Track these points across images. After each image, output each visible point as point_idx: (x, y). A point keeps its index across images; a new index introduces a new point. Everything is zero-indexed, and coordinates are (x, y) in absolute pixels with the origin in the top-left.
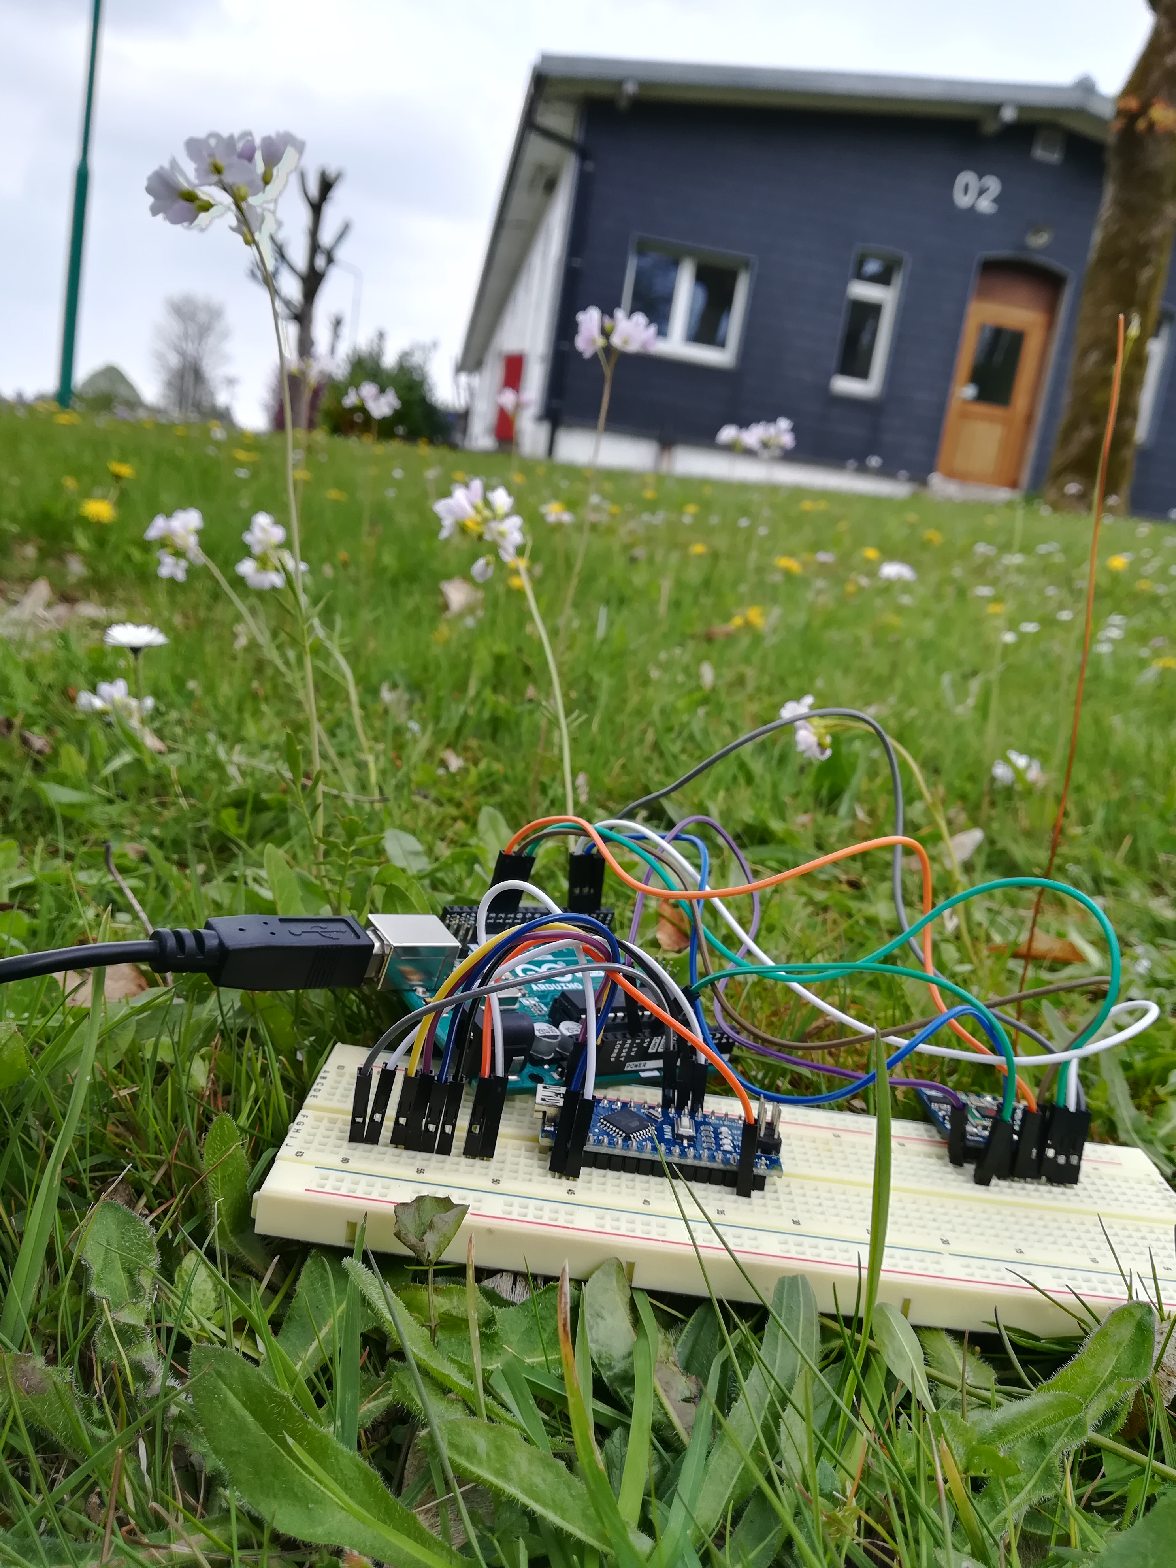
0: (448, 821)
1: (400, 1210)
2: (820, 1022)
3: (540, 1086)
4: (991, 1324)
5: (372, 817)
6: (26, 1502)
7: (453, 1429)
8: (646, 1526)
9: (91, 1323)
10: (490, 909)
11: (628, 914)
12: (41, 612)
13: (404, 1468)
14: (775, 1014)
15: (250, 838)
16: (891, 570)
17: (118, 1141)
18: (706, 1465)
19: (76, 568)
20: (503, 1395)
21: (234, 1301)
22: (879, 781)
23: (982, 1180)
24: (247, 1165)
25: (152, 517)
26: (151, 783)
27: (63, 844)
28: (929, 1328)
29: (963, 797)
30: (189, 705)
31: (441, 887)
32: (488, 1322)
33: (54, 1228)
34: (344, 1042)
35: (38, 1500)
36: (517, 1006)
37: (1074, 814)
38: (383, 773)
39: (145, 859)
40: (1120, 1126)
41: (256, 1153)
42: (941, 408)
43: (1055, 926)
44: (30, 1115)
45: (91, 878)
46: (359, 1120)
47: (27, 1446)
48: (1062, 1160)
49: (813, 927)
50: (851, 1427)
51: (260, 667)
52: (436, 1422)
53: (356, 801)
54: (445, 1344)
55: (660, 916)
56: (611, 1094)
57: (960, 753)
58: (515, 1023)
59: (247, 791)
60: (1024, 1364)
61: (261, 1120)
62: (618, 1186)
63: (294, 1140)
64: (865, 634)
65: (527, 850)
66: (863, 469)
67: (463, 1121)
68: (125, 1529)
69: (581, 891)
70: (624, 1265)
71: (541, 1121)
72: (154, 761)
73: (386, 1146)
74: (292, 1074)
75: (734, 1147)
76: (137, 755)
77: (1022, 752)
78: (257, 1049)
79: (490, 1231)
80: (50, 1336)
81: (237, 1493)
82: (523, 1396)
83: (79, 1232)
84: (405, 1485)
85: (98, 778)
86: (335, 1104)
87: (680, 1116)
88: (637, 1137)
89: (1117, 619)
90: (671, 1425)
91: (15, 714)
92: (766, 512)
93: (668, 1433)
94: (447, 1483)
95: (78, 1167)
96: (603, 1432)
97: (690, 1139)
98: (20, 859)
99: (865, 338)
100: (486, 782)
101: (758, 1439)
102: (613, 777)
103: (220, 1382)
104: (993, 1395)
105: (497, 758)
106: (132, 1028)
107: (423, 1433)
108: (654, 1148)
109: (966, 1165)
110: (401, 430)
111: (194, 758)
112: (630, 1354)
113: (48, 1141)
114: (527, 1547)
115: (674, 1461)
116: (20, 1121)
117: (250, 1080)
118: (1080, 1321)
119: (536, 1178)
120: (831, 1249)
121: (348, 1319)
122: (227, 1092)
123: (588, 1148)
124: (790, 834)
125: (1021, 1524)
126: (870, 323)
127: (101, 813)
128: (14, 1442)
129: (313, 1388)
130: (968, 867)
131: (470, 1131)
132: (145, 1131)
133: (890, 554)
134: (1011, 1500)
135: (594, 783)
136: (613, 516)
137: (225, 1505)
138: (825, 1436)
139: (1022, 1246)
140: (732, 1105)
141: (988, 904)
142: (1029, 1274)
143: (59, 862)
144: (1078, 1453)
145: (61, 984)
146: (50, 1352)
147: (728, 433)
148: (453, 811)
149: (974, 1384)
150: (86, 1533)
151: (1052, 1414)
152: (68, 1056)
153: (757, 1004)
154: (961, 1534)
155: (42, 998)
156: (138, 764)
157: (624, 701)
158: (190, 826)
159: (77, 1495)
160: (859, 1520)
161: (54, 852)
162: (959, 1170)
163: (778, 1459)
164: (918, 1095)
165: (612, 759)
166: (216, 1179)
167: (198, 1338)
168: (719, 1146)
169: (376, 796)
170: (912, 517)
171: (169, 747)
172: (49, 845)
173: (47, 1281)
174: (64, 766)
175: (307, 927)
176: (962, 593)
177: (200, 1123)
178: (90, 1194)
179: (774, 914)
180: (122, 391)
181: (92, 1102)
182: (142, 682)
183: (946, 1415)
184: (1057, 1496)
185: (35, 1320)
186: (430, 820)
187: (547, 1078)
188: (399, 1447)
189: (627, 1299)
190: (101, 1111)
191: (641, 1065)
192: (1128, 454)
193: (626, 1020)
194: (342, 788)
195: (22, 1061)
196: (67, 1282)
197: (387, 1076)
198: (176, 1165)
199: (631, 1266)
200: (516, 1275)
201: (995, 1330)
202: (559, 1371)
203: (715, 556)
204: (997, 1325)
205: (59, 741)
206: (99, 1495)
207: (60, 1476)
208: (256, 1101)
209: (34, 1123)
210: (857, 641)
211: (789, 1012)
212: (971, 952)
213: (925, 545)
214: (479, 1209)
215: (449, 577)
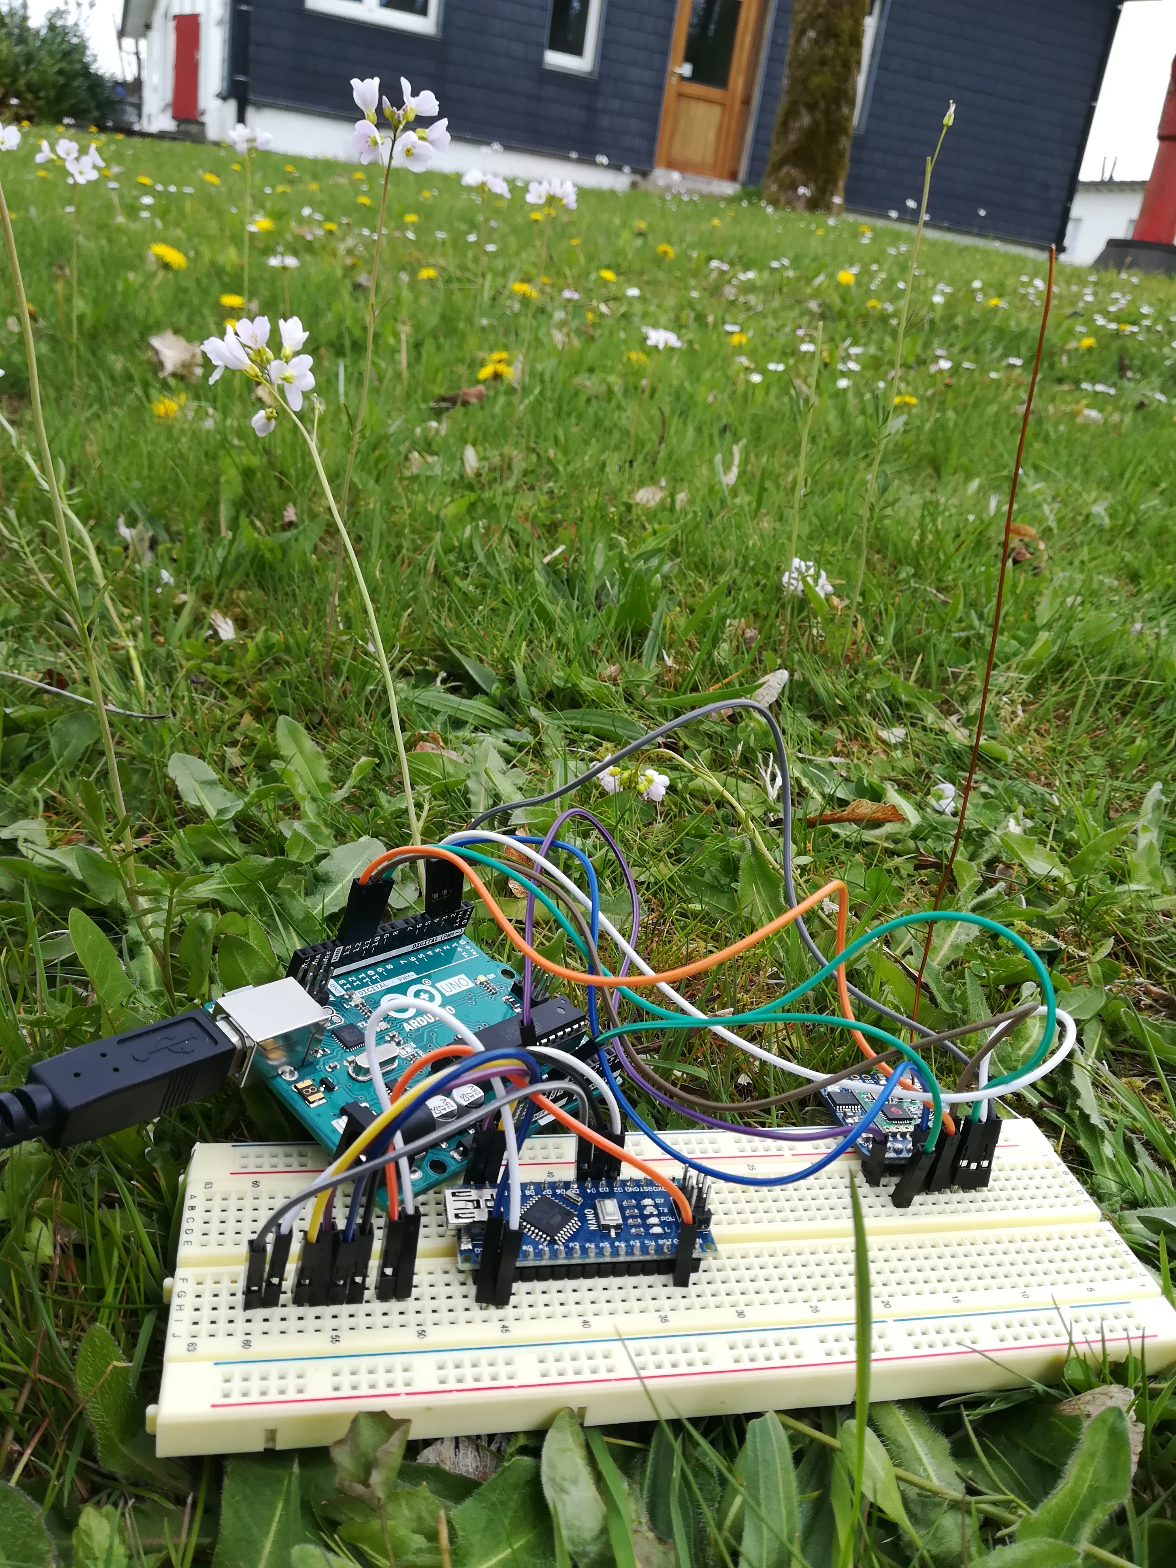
3: (448, 1192)
23: (902, 1201)
34: (204, 1140)
42: (658, 88)
46: (254, 1289)
48: (974, 1166)
62: (551, 1304)
63: (180, 1324)
65: (384, 876)
70: (576, 1411)
71: (455, 1239)
73: (289, 1306)
79: (429, 1409)
86: (214, 1249)
87: (599, 1193)
88: (562, 1238)
92: (493, 223)
97: (618, 1227)
105: (274, 623)
108: (583, 1248)
109: (884, 1184)
112: (604, 1531)
131: (383, 1274)
133: (625, 273)
136: (329, 232)
139: (954, 1289)
142: (969, 1329)
162: (877, 1189)
170: (640, 221)
175: (152, 1042)
187: (448, 1162)
189: (581, 1442)
192: (845, 141)
199: (582, 1411)
200: (460, 1441)
203: (447, 281)
208: (121, 1276)
210: (610, 390)
214: (411, 1383)
215: (157, 328)
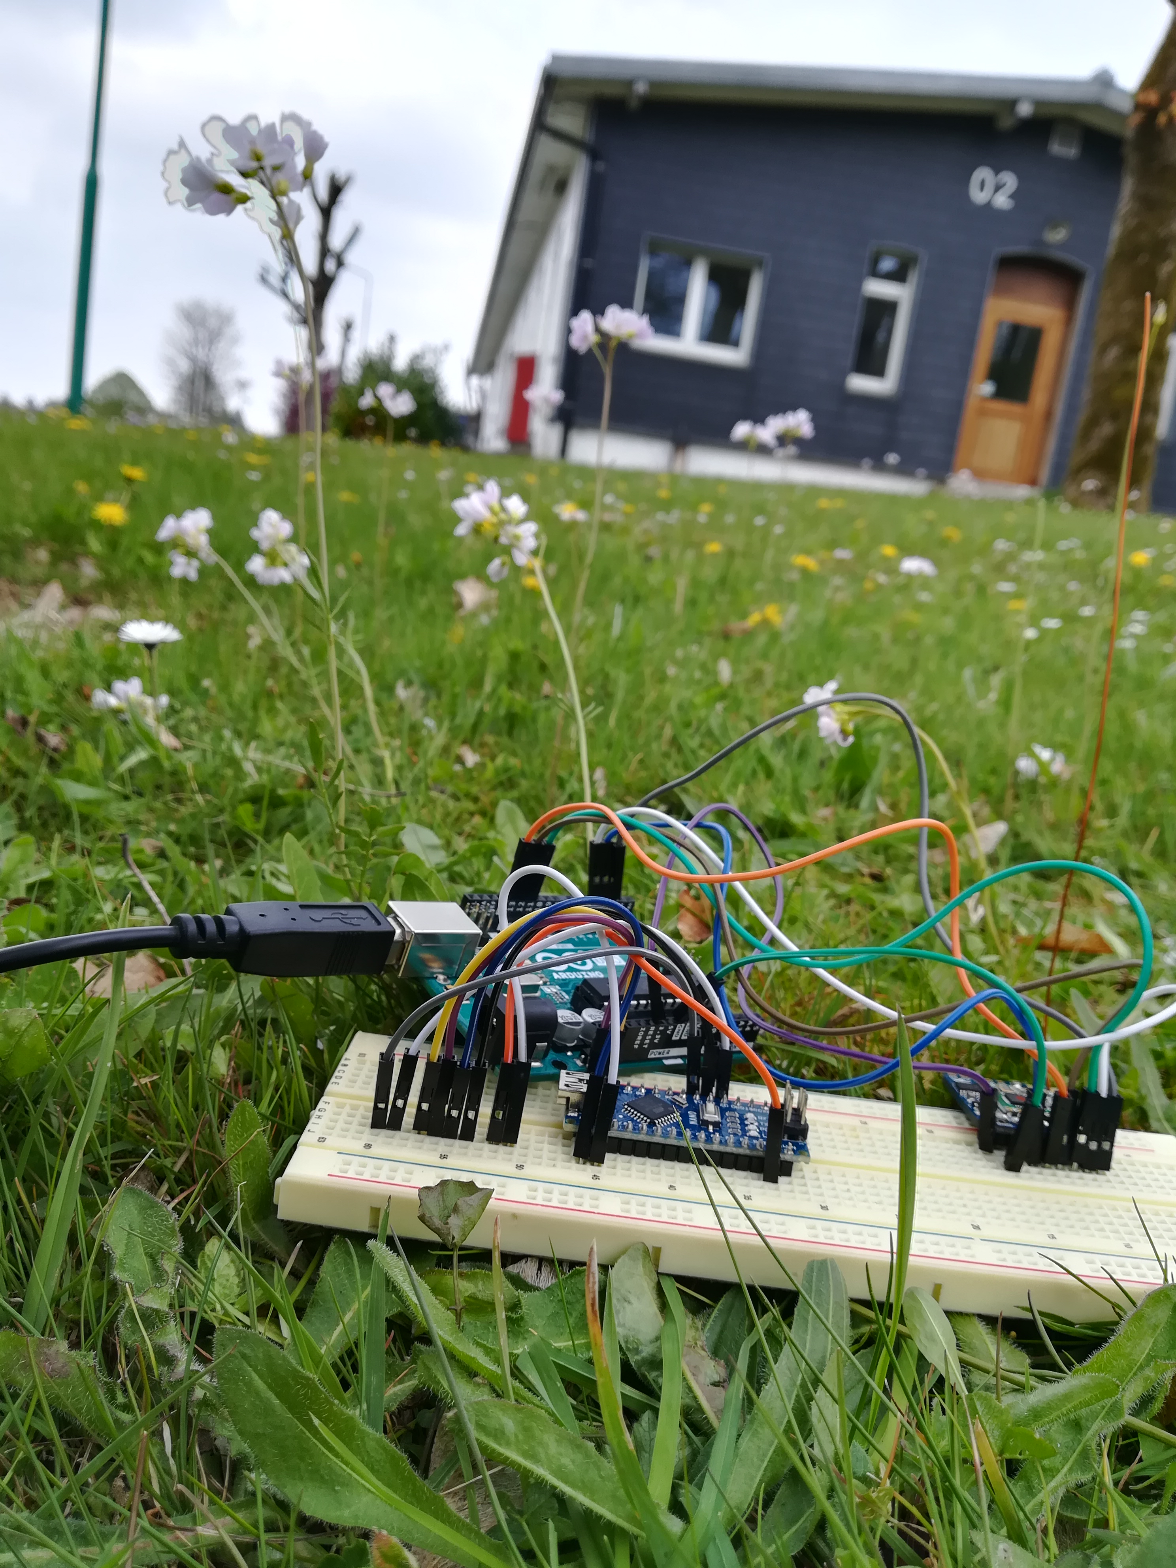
0: (466, 816)
1: (424, 1194)
2: (844, 1010)
3: (563, 1072)
4: (1024, 1309)
5: (390, 811)
6: (52, 1485)
7: (480, 1409)
8: (677, 1508)
9: (114, 1309)
10: (510, 899)
11: (649, 906)
12: (54, 615)
13: (430, 1452)
14: (799, 1003)
15: (267, 834)
16: (912, 565)
17: (139, 1128)
18: (737, 1448)
19: (89, 571)
20: (530, 1377)
21: (257, 1283)
22: (901, 774)
23: (1013, 1166)
24: (268, 1152)
25: (162, 519)
26: (167, 780)
27: (79, 839)
28: (960, 1314)
29: (986, 791)
30: (204, 704)
31: (458, 880)
32: (514, 1307)
33: (76, 1215)
34: (365, 1030)
35: (63, 1483)
36: (538, 994)
37: (1099, 806)
38: (399, 768)
39: (162, 854)
40: (1151, 1114)
41: (277, 1141)
42: (958, 406)
43: (1081, 918)
44: (50, 1101)
45: (108, 873)
46: (381, 1106)
47: (51, 1429)
48: (1093, 1146)
49: (836, 919)
50: (884, 1410)
51: (274, 665)
52: (463, 1404)
53: (372, 795)
54: (470, 1328)
55: (680, 906)
56: (635, 1081)
57: (982, 747)
58: (538, 1009)
59: (263, 786)
60: (1058, 1351)
61: (282, 1108)
62: (643, 1171)
63: (316, 1125)
64: (884, 631)
65: (546, 839)
66: (879, 467)
67: (486, 1109)
68: (150, 1512)
69: (601, 879)
70: (651, 1250)
71: (564, 1108)
72: (169, 757)
73: (409, 1132)
74: (313, 1063)
75: (760, 1133)
76: (152, 752)
77: (1045, 745)
78: (278, 1038)
79: (515, 1216)
80: (72, 1321)
81: (263, 1476)
82: (550, 1377)
83: (101, 1217)
84: (431, 1468)
85: (114, 775)
86: (356, 1091)
87: (704, 1102)
88: (661, 1124)
89: (1139, 615)
90: (700, 1409)
91: (30, 712)
92: (783, 511)
93: (697, 1417)
94: (475, 1467)
95: (99, 1154)
96: (631, 1415)
97: (716, 1124)
98: (36, 856)
99: (880, 337)
100: (504, 777)
101: (789, 1422)
102: (631, 771)
103: (245, 1364)
104: (1027, 1380)
105: (514, 754)
106: (152, 1016)
107: (450, 1414)
108: (680, 1134)
109: (996, 1152)
110: (413, 432)
111: (209, 755)
112: (658, 1339)
113: (69, 1129)
114: (557, 1529)
115: (703, 1444)
116: (41, 1108)
117: (270, 1068)
118: (1115, 1306)
119: (559, 1163)
120: (860, 1234)
121: (372, 1306)
122: (247, 1081)
123: (612, 1133)
124: (811, 827)
125: (1057, 1509)
126: (885, 322)
127: (118, 810)
128: (38, 1425)
129: (338, 1373)
130: (993, 860)
131: (493, 1116)
132: (166, 1118)
133: (908, 551)
134: (1047, 1484)
135: (611, 777)
136: (627, 515)
137: (250, 1488)
138: (857, 1418)
139: (1053, 1231)
140: (756, 1093)
141: (1012, 896)
142: (1061, 1259)
143: (75, 858)
144: (1115, 1436)
145: (81, 975)
146: (73, 1337)
147: (742, 430)
148: (470, 806)
149: (1008, 1368)
150: (111, 1516)
151: (1088, 1396)
152: (88, 1044)
153: (780, 994)
154: (996, 1518)
155: (61, 987)
156: (154, 762)
157: (641, 698)
158: (206, 821)
159: (102, 1478)
160: (893, 1500)
161: (70, 848)
162: (989, 1157)
163: (809, 1442)
164: (946, 1083)
165: (630, 754)
166: (238, 1165)
167: (221, 1322)
168: (744, 1132)
169: (393, 791)
170: (930, 514)
171: (184, 744)
172: (66, 841)
173: (69, 1267)
174: (80, 763)
175: (328, 913)
176: (981, 590)
177: (221, 1110)
178: (111, 1181)
179: (796, 906)
180: (132, 396)
181: (112, 1089)
182: (157, 680)
183: (980, 1397)
184: (1094, 1479)
185: (58, 1305)
186: (447, 814)
187: (570, 1065)
188: (425, 1431)
189: (653, 1284)
190: (122, 1099)
191: (665, 1052)
192: (1150, 450)
193: (649, 1008)
194: (359, 783)
195: (43, 1047)
196: (89, 1266)
197: (410, 1062)
198: (197, 1151)
199: (658, 1251)
200: (542, 1261)
201: (1028, 1316)
202: (586, 1356)
203: (730, 554)
204: (1031, 1310)
205: (74, 739)
206: (124, 1478)
207: (84, 1460)
208: (277, 1089)
209: (55, 1110)
210: (876, 637)
211: (812, 1002)
212: (998, 942)
213: (944, 543)
214: (503, 1194)
215: (462, 576)
